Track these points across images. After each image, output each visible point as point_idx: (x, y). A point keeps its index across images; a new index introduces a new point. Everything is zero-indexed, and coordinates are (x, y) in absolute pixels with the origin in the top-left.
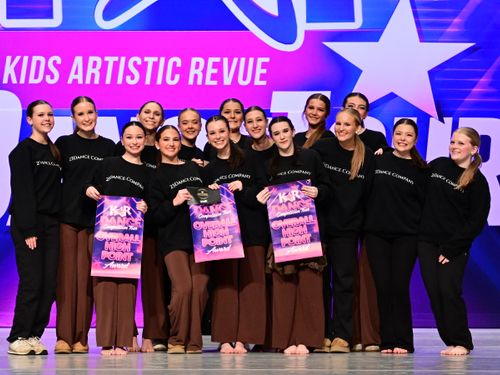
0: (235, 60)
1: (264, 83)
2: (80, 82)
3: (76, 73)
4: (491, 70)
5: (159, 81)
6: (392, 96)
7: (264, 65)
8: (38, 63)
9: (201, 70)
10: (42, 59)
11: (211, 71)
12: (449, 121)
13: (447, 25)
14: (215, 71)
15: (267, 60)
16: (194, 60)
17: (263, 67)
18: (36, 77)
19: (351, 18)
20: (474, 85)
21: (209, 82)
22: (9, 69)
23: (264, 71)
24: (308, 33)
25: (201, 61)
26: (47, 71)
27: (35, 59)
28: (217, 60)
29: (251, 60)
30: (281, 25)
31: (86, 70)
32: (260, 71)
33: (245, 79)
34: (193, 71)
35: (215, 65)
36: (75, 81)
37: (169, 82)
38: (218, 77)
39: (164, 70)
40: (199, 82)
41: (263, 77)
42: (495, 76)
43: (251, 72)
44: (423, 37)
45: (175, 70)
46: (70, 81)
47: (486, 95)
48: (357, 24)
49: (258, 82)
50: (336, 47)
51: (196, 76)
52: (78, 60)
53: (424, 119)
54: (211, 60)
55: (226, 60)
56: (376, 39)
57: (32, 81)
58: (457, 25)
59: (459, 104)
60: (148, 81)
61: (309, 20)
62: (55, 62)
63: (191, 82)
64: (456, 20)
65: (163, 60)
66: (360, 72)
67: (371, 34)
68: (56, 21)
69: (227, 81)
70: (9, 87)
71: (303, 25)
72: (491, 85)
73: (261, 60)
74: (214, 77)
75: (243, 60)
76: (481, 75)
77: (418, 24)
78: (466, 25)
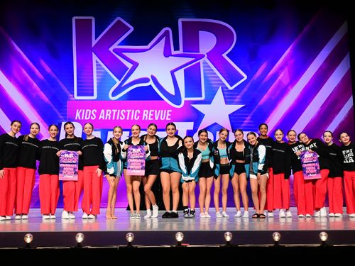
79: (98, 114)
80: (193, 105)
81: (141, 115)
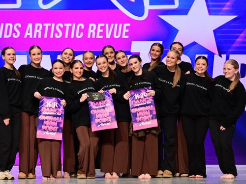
0: (112, 25)
1: (127, 37)
2: (31, 37)
3: (29, 32)
5: (72, 36)
6: (194, 43)
7: (127, 28)
8: (9, 27)
9: (94, 31)
10: (11, 25)
11: (99, 31)
12: (224, 56)
13: (223, 6)
14: (102, 31)
15: (129, 25)
16: (91, 25)
17: (126, 29)
18: (8, 34)
19: (173, 3)
20: (237, 37)
21: (98, 36)
23: (127, 31)
24: (150, 11)
25: (94, 25)
26: (14, 31)
27: (7, 25)
28: (103, 25)
29: (121, 25)
31: (34, 31)
32: (125, 31)
33: (117, 35)
34: (90, 31)
35: (102, 28)
36: (28, 36)
37: (78, 36)
38: (103, 34)
39: (75, 30)
40: (93, 37)
41: (127, 34)
43: (120, 31)
44: (211, 13)
45: (81, 30)
46: (25, 37)
47: (244, 43)
48: (176, 6)
49: (124, 36)
50: (165, 18)
51: (92, 33)
52: (30, 25)
53: (211, 55)
54: (100, 25)
55: (107, 25)
56: (186, 14)
57: (6, 36)
58: (229, 6)
59: (229, 47)
60: (66, 36)
61: (151, 3)
62: (17, 27)
63: (89, 36)
64: (228, 4)
65: (74, 25)
66: (178, 31)
67: (183, 11)
68: (18, 5)
69: (108, 36)
71: (147, 7)
73: (125, 25)
74: (101, 34)
75: (116, 25)
76: (241, 32)
77: (208, 6)
78: (233, 6)
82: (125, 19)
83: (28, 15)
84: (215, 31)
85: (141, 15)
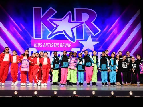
2: (45, 47)
4: (102, 45)
6: (88, 49)
7: (71, 45)
9: (62, 45)
10: (40, 44)
11: (63, 45)
13: (96, 39)
16: (61, 44)
19: (83, 38)
21: (63, 47)
22: (35, 45)
24: (77, 40)
25: (62, 44)
26: (40, 45)
27: (39, 43)
30: (73, 39)
31: (46, 45)
32: (70, 45)
33: (68, 46)
34: (61, 45)
35: (64, 44)
37: (57, 47)
38: (64, 46)
39: (57, 45)
41: (70, 46)
42: (103, 46)
44: (93, 41)
45: (58, 45)
47: (102, 49)
48: (83, 39)
49: (70, 47)
50: (81, 42)
52: (45, 44)
54: (63, 44)
57: (38, 46)
59: (98, 50)
60: (54, 47)
61: (77, 38)
64: (97, 38)
66: (84, 46)
67: (85, 40)
68: (42, 38)
69: (65, 47)
70: (35, 47)
71: (76, 39)
72: (102, 47)
73: (70, 44)
74: (63, 46)
75: (68, 44)
76: (101, 46)
77: (92, 39)
78: (99, 39)
79: (43, 45)
80: (80, 42)
81: (59, 45)
82: (70, 42)
83: (44, 41)
84: (94, 46)
85: (74, 41)
